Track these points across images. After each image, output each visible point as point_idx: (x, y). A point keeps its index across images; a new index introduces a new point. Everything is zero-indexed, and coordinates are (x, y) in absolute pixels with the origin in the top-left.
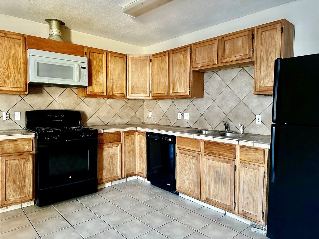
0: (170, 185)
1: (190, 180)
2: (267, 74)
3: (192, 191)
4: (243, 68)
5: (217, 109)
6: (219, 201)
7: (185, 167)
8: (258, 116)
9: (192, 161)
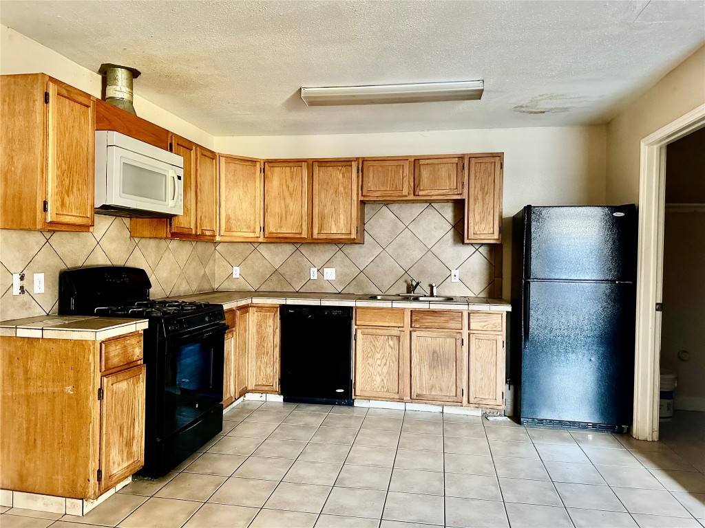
0: (342, 391)
1: (385, 373)
2: (484, 217)
3: (388, 391)
4: (430, 204)
5: (390, 262)
6: (439, 393)
7: (373, 356)
8: (454, 272)
9: (387, 344)
